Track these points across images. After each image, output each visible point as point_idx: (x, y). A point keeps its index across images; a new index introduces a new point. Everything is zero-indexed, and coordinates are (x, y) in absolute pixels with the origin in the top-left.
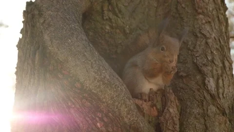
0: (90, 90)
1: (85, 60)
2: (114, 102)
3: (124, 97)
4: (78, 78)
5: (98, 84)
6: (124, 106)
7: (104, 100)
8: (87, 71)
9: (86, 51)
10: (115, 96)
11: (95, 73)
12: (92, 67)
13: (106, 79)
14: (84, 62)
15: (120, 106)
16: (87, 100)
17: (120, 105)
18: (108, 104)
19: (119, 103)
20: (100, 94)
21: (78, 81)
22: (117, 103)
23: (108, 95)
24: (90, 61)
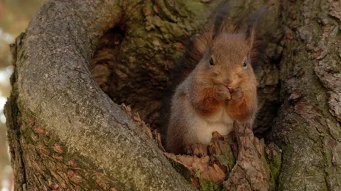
0: (77, 153)
1: (67, 103)
2: (119, 167)
3: (138, 155)
4: (57, 137)
5: (89, 139)
6: (138, 171)
7: (102, 166)
8: (70, 122)
9: (69, 88)
10: (119, 156)
11: (83, 122)
12: (78, 113)
13: (101, 129)
14: (65, 106)
15: (131, 173)
16: (74, 171)
17: (130, 170)
18: (109, 173)
19: (129, 167)
20: (93, 156)
21: (58, 141)
22: (124, 169)
23: (107, 156)
24: (75, 102)
